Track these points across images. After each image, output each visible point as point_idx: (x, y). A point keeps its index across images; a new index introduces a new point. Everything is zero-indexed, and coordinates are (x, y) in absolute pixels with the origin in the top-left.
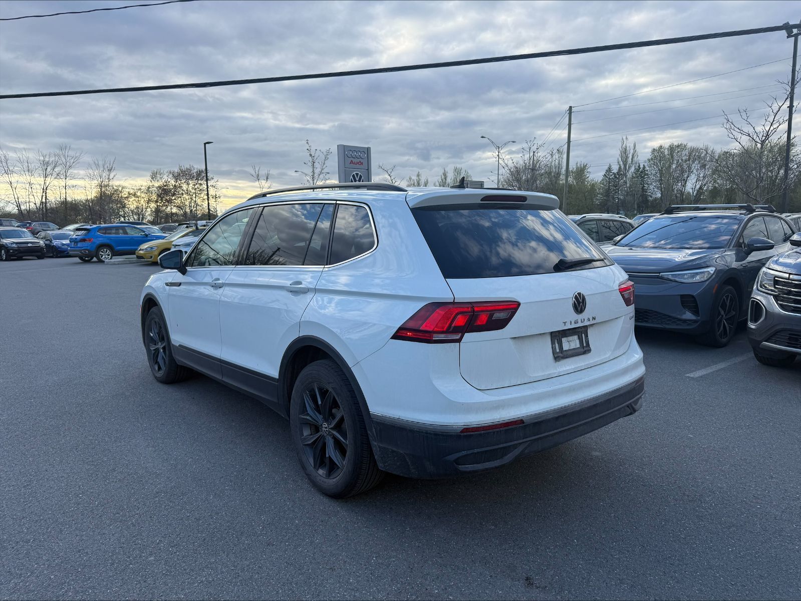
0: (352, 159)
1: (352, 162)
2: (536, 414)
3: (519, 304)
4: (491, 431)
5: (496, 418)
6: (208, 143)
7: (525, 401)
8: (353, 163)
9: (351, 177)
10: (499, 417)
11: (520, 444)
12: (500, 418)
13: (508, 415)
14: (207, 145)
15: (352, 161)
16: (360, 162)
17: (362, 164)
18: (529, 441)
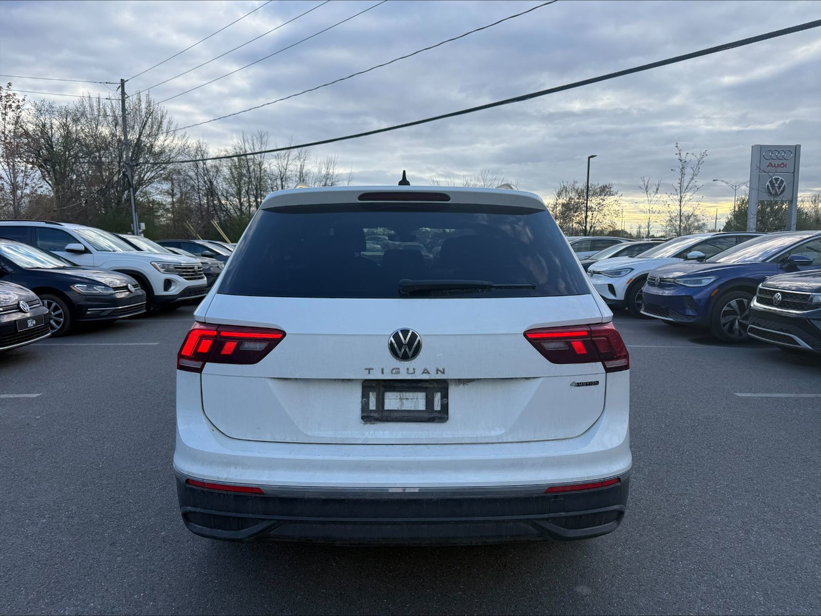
0: (771, 161)
1: (770, 165)
2: (281, 487)
3: (284, 334)
4: (216, 491)
5: (221, 476)
6: (592, 156)
7: (272, 465)
8: (772, 166)
9: (768, 183)
10: (225, 477)
11: (263, 520)
12: (226, 479)
13: (239, 477)
14: (591, 159)
15: (770, 163)
16: (783, 164)
17: (785, 166)
18: (274, 520)
